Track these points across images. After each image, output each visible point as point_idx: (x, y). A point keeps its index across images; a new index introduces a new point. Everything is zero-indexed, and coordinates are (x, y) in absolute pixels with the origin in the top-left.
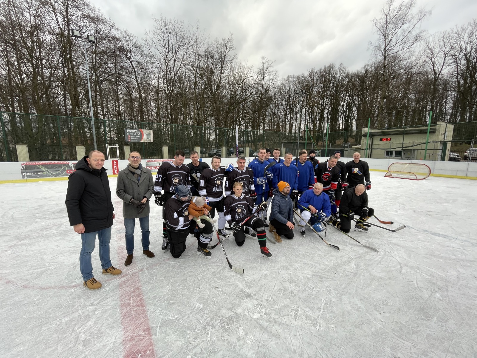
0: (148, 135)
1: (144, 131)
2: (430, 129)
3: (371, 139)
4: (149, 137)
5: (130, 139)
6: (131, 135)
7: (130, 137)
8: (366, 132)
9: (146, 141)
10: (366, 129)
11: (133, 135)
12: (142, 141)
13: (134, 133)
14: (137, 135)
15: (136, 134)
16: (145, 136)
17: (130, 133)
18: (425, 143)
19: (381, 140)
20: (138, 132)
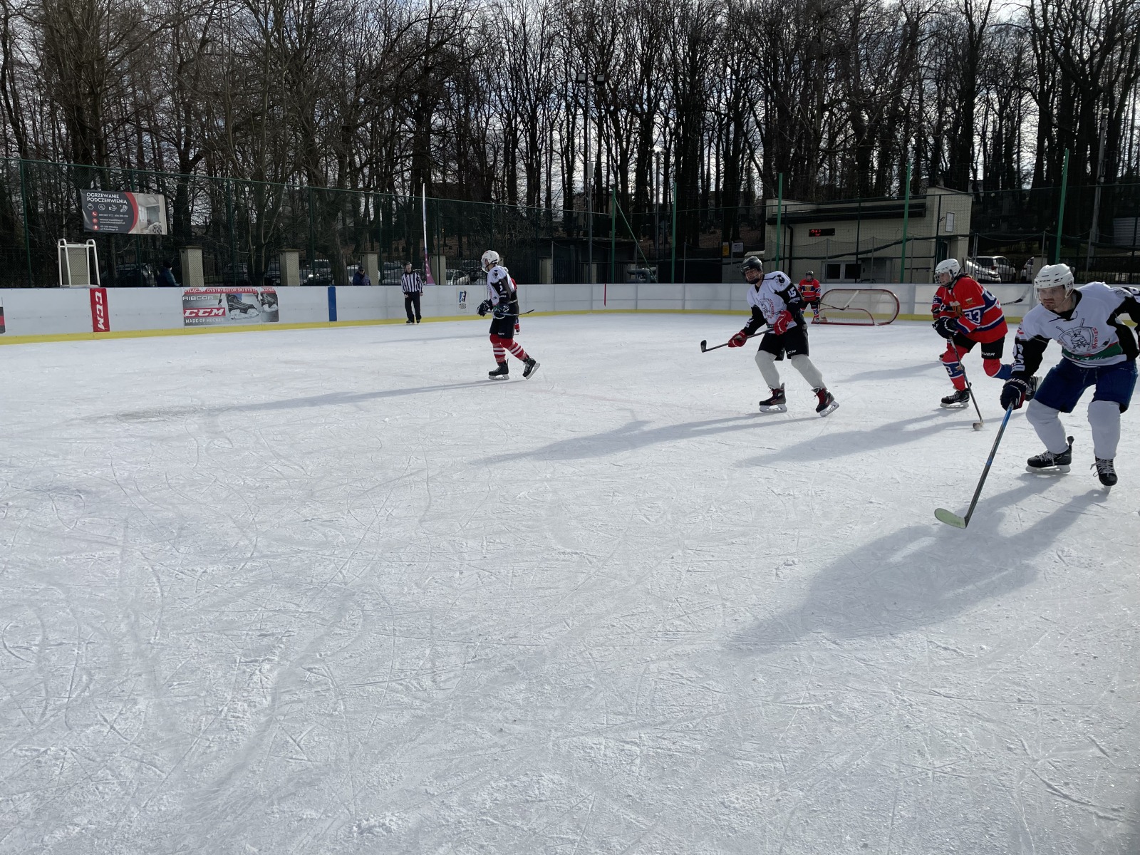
0: (152, 210)
1: (140, 198)
2: (911, 206)
3: (788, 231)
4: (153, 218)
5: (98, 224)
6: (98, 212)
7: (97, 218)
8: (775, 210)
9: (146, 232)
10: (775, 202)
11: (107, 211)
12: (133, 232)
13: (108, 205)
14: (118, 212)
15: (114, 208)
16: (142, 215)
17: (96, 204)
18: (901, 242)
19: (812, 234)
20: (121, 201)
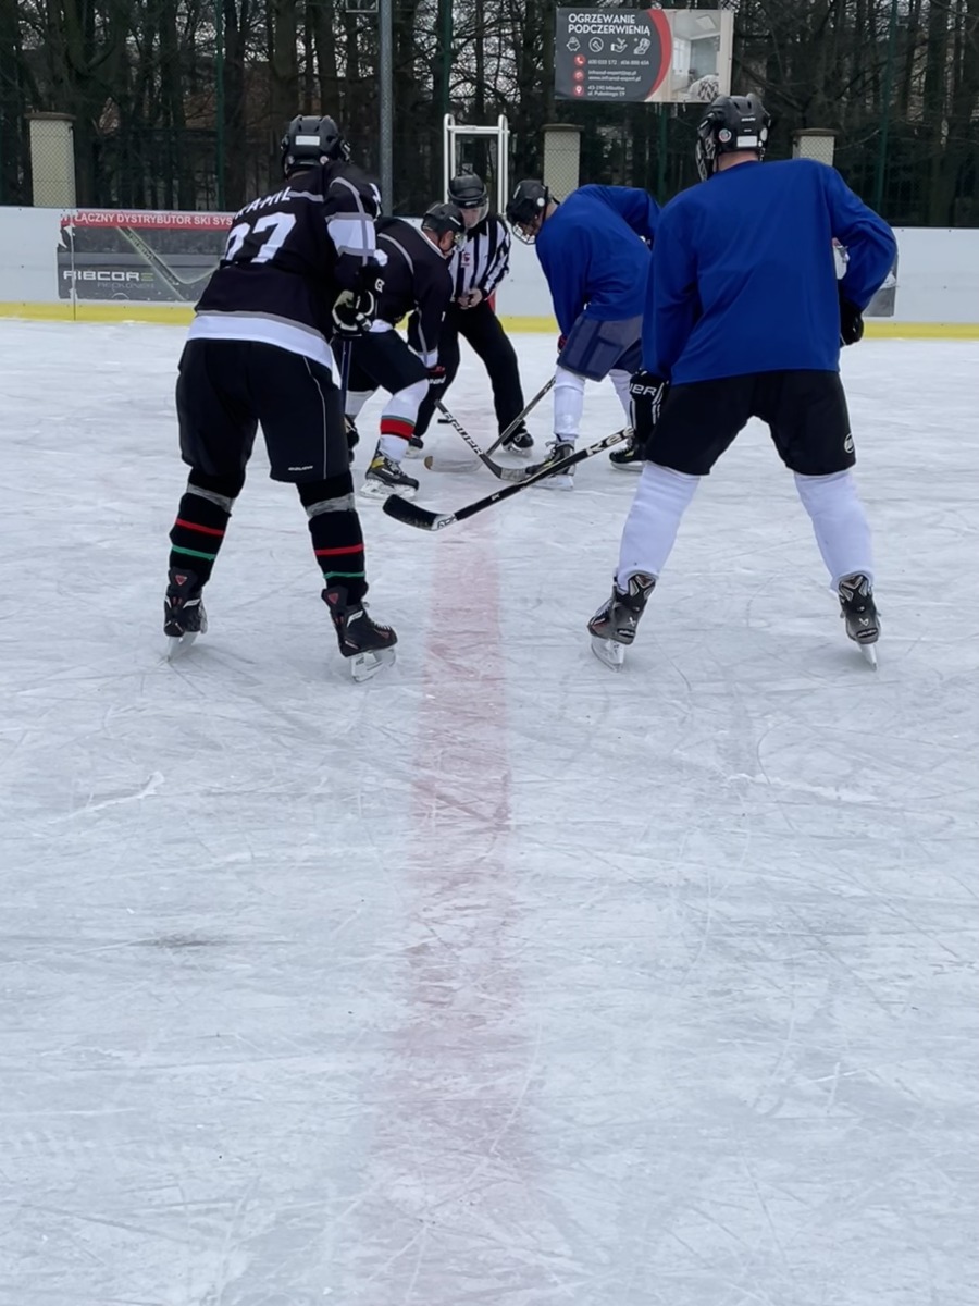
0: (703, 46)
4: (704, 64)
5: (585, 83)
7: (585, 68)
9: (685, 98)
11: (606, 53)
12: (656, 97)
13: (611, 38)
15: (622, 45)
16: (680, 59)
17: (584, 39)
20: (639, 30)
